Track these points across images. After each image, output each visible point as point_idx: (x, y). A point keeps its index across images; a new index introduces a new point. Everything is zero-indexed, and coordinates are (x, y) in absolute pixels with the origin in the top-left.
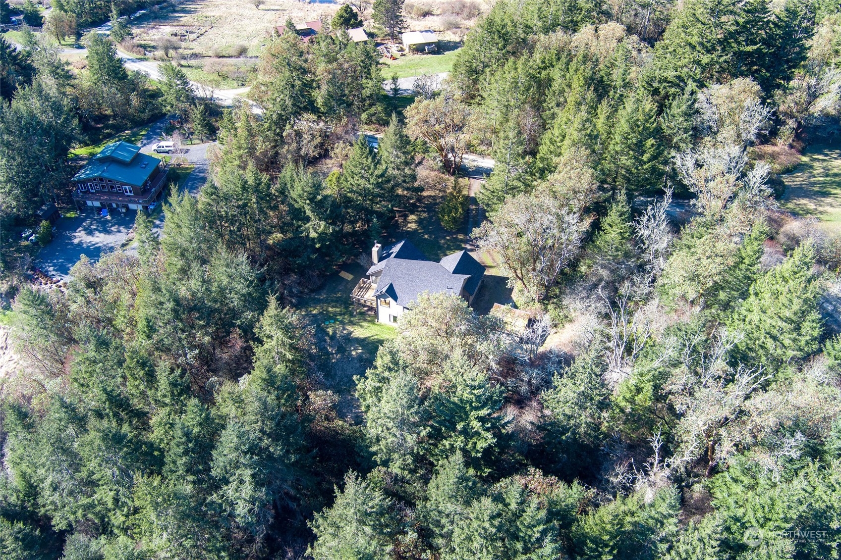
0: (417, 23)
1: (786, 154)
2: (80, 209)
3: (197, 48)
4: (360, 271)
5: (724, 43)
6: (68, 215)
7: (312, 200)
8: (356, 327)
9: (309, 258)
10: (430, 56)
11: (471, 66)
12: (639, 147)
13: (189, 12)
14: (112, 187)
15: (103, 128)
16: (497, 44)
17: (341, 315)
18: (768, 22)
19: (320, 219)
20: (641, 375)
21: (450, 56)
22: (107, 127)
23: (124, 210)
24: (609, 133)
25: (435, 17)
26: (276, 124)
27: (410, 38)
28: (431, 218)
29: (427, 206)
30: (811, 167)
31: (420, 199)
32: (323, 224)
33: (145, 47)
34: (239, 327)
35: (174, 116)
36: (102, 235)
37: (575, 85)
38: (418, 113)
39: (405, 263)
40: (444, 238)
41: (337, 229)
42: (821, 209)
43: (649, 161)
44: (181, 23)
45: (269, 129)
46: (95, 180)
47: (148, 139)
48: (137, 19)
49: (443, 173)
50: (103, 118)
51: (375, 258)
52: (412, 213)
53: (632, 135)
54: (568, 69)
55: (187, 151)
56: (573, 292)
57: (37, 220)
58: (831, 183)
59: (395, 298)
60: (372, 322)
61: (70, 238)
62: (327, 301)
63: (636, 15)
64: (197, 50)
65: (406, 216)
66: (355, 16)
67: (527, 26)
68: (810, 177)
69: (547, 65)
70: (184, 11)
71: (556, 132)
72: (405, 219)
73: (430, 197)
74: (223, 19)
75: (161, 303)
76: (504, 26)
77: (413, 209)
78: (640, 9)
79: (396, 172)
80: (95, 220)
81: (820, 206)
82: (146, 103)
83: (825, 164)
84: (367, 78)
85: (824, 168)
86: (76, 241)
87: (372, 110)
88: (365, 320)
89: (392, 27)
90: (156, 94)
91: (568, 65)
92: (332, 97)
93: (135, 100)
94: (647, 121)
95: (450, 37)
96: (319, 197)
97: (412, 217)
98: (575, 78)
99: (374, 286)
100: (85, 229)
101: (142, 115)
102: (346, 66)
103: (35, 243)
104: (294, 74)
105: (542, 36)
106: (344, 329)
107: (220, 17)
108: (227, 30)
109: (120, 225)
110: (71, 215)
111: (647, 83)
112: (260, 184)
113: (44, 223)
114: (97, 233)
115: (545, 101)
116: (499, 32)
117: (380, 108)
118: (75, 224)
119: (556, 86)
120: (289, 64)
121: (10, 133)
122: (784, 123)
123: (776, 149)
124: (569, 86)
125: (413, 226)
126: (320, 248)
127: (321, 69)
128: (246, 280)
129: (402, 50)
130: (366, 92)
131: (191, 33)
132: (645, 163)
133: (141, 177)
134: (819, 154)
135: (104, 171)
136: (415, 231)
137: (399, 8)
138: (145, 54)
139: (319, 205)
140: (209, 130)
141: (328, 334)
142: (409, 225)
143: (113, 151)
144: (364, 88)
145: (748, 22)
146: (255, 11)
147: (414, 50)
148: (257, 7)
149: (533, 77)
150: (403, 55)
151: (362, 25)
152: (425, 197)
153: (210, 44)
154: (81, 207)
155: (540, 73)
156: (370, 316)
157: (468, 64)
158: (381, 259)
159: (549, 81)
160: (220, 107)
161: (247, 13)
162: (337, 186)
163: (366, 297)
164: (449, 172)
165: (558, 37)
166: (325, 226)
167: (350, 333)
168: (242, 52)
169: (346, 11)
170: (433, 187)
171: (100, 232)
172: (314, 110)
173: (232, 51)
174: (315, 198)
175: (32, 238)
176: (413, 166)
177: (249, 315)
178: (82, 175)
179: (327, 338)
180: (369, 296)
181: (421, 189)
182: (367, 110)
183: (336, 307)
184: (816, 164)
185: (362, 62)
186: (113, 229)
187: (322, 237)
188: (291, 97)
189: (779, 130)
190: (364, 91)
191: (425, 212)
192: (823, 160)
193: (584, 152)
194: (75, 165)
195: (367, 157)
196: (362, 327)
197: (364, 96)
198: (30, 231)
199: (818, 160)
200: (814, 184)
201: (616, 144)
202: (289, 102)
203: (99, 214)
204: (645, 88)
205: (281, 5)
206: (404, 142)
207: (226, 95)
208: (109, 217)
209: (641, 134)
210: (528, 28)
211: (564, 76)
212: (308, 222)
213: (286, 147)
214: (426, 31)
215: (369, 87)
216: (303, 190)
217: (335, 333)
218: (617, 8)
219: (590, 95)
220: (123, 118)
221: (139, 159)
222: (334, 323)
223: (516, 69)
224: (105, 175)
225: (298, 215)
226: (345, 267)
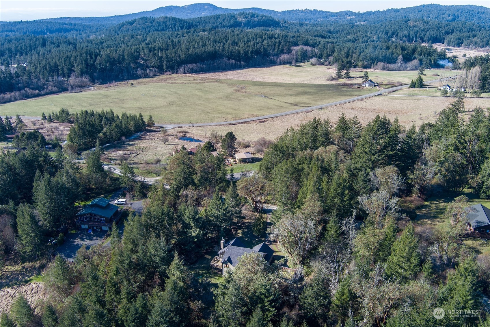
0: (243, 150)
1: (417, 200)
2: (78, 229)
3: (136, 160)
4: (214, 254)
5: (381, 151)
6: (72, 232)
7: (194, 218)
8: (213, 279)
9: (191, 247)
10: (249, 164)
11: (267, 166)
12: (342, 195)
13: (131, 145)
14: (95, 219)
15: (90, 194)
16: (279, 155)
17: (205, 274)
18: (400, 142)
19: (197, 228)
20: (344, 286)
21: (259, 163)
22: (93, 193)
23: (100, 230)
24: (328, 189)
25: (251, 148)
26: (176, 190)
27: (239, 156)
28: (248, 231)
29: (247, 226)
30: (430, 206)
31: (244, 223)
32: (198, 230)
33: (111, 159)
34: (159, 272)
35: (125, 188)
36: (88, 241)
37: (314, 170)
38: (242, 183)
39: (236, 247)
40: (255, 240)
41: (204, 232)
42: (434, 223)
43: (348, 200)
44: (128, 150)
45: (173, 192)
46: (87, 215)
47: (112, 199)
48: (105, 147)
49: (255, 212)
50: (90, 189)
51: (222, 247)
52: (240, 229)
53: (338, 189)
54: (310, 164)
55: (132, 204)
56: (315, 259)
57: (58, 232)
58: (439, 213)
59: (231, 263)
60: (220, 277)
61: (73, 242)
62: (198, 268)
63: (346, 144)
64: (136, 161)
65: (236, 231)
66: (213, 146)
67: (293, 148)
68: (429, 211)
69: (301, 163)
70: (128, 144)
71: (305, 189)
72: (236, 232)
73: (248, 222)
74: (148, 148)
75: (124, 261)
76: (282, 148)
77: (240, 228)
78: (348, 141)
79: (232, 209)
80: (85, 234)
81: (433, 222)
82: (113, 183)
83: (436, 205)
84: (219, 170)
85: (436, 207)
86: (76, 243)
87: (221, 185)
88: (217, 276)
89: (231, 151)
90: (117, 179)
91: (310, 162)
92: (203, 178)
93: (108, 181)
94: (344, 183)
95: (259, 156)
96: (197, 217)
97: (239, 231)
98: (314, 167)
99: (221, 259)
100: (80, 238)
101: (110, 188)
102: (209, 165)
103: (55, 244)
104: (186, 167)
105: (300, 152)
106: (207, 280)
107: (147, 147)
108: (150, 152)
109: (97, 237)
110: (74, 232)
111: (349, 170)
112: (169, 212)
113: (61, 234)
114: (86, 240)
115: (301, 178)
116: (280, 150)
117: (224, 184)
118: (75, 236)
119: (305, 171)
120: (183, 163)
121: (52, 191)
122: (414, 186)
123: (412, 198)
124: (311, 171)
125: (240, 235)
126: (196, 241)
127: (198, 166)
128: (163, 250)
129: (235, 161)
130: (218, 176)
131: (133, 154)
132: (346, 201)
133: (110, 214)
134: (434, 201)
135: (93, 210)
136: (241, 237)
137: (234, 142)
138: (111, 162)
139: (197, 221)
140: (142, 194)
141: (199, 282)
142: (238, 234)
143: (98, 202)
144: (217, 175)
145: (390, 142)
146: (164, 145)
147: (241, 161)
148: (165, 143)
149: (295, 168)
150: (235, 164)
151: (216, 151)
152: (246, 223)
153: (142, 158)
154: (79, 228)
155: (298, 166)
156: (219, 274)
157: (266, 165)
158: (224, 247)
159: (303, 169)
160: (147, 185)
161: (161, 146)
162: (205, 213)
163: (217, 264)
164: (257, 211)
165: (308, 151)
166: (199, 231)
167: (210, 281)
168: (158, 161)
169: (208, 144)
170: (250, 218)
171: (87, 239)
172: (194, 184)
173: (153, 161)
174: (195, 218)
175: (54, 241)
176: (240, 207)
177: (163, 267)
178: (82, 212)
179: (199, 284)
180: (219, 264)
181: (244, 218)
182: (218, 185)
183: (203, 270)
184: (432, 205)
185: (217, 163)
186: (94, 238)
187: (197, 236)
188: (184, 177)
189: (412, 189)
190: (217, 176)
191: (246, 229)
192: (436, 203)
193: (316, 196)
194: (76, 209)
195: (219, 200)
196: (215, 279)
197: (217, 178)
198: (54, 238)
199: (434, 203)
200: (431, 213)
201: (332, 194)
202: (182, 180)
203: (87, 232)
204: (348, 173)
205: (176, 143)
206: (235, 196)
207: (151, 180)
208: (92, 233)
209: (342, 188)
210: (294, 149)
211: (309, 167)
212: (191, 229)
213: (181, 200)
214: (247, 153)
215: (220, 173)
216: (190, 214)
217: (202, 282)
218: (337, 140)
219: (319, 172)
220: (100, 189)
221: (109, 206)
222: (202, 277)
223: (287, 164)
224: (93, 212)
225: (187, 226)
226: (208, 253)
